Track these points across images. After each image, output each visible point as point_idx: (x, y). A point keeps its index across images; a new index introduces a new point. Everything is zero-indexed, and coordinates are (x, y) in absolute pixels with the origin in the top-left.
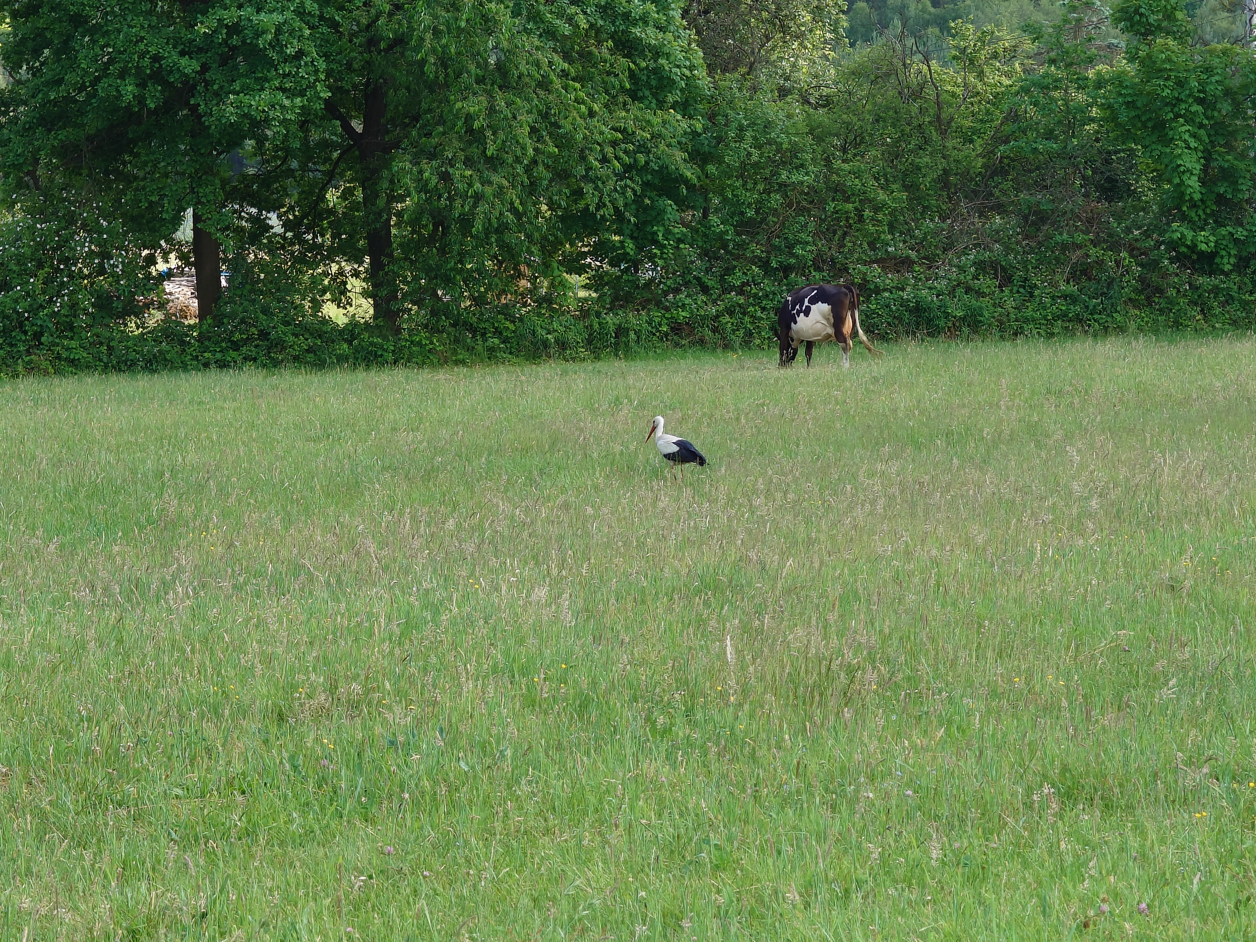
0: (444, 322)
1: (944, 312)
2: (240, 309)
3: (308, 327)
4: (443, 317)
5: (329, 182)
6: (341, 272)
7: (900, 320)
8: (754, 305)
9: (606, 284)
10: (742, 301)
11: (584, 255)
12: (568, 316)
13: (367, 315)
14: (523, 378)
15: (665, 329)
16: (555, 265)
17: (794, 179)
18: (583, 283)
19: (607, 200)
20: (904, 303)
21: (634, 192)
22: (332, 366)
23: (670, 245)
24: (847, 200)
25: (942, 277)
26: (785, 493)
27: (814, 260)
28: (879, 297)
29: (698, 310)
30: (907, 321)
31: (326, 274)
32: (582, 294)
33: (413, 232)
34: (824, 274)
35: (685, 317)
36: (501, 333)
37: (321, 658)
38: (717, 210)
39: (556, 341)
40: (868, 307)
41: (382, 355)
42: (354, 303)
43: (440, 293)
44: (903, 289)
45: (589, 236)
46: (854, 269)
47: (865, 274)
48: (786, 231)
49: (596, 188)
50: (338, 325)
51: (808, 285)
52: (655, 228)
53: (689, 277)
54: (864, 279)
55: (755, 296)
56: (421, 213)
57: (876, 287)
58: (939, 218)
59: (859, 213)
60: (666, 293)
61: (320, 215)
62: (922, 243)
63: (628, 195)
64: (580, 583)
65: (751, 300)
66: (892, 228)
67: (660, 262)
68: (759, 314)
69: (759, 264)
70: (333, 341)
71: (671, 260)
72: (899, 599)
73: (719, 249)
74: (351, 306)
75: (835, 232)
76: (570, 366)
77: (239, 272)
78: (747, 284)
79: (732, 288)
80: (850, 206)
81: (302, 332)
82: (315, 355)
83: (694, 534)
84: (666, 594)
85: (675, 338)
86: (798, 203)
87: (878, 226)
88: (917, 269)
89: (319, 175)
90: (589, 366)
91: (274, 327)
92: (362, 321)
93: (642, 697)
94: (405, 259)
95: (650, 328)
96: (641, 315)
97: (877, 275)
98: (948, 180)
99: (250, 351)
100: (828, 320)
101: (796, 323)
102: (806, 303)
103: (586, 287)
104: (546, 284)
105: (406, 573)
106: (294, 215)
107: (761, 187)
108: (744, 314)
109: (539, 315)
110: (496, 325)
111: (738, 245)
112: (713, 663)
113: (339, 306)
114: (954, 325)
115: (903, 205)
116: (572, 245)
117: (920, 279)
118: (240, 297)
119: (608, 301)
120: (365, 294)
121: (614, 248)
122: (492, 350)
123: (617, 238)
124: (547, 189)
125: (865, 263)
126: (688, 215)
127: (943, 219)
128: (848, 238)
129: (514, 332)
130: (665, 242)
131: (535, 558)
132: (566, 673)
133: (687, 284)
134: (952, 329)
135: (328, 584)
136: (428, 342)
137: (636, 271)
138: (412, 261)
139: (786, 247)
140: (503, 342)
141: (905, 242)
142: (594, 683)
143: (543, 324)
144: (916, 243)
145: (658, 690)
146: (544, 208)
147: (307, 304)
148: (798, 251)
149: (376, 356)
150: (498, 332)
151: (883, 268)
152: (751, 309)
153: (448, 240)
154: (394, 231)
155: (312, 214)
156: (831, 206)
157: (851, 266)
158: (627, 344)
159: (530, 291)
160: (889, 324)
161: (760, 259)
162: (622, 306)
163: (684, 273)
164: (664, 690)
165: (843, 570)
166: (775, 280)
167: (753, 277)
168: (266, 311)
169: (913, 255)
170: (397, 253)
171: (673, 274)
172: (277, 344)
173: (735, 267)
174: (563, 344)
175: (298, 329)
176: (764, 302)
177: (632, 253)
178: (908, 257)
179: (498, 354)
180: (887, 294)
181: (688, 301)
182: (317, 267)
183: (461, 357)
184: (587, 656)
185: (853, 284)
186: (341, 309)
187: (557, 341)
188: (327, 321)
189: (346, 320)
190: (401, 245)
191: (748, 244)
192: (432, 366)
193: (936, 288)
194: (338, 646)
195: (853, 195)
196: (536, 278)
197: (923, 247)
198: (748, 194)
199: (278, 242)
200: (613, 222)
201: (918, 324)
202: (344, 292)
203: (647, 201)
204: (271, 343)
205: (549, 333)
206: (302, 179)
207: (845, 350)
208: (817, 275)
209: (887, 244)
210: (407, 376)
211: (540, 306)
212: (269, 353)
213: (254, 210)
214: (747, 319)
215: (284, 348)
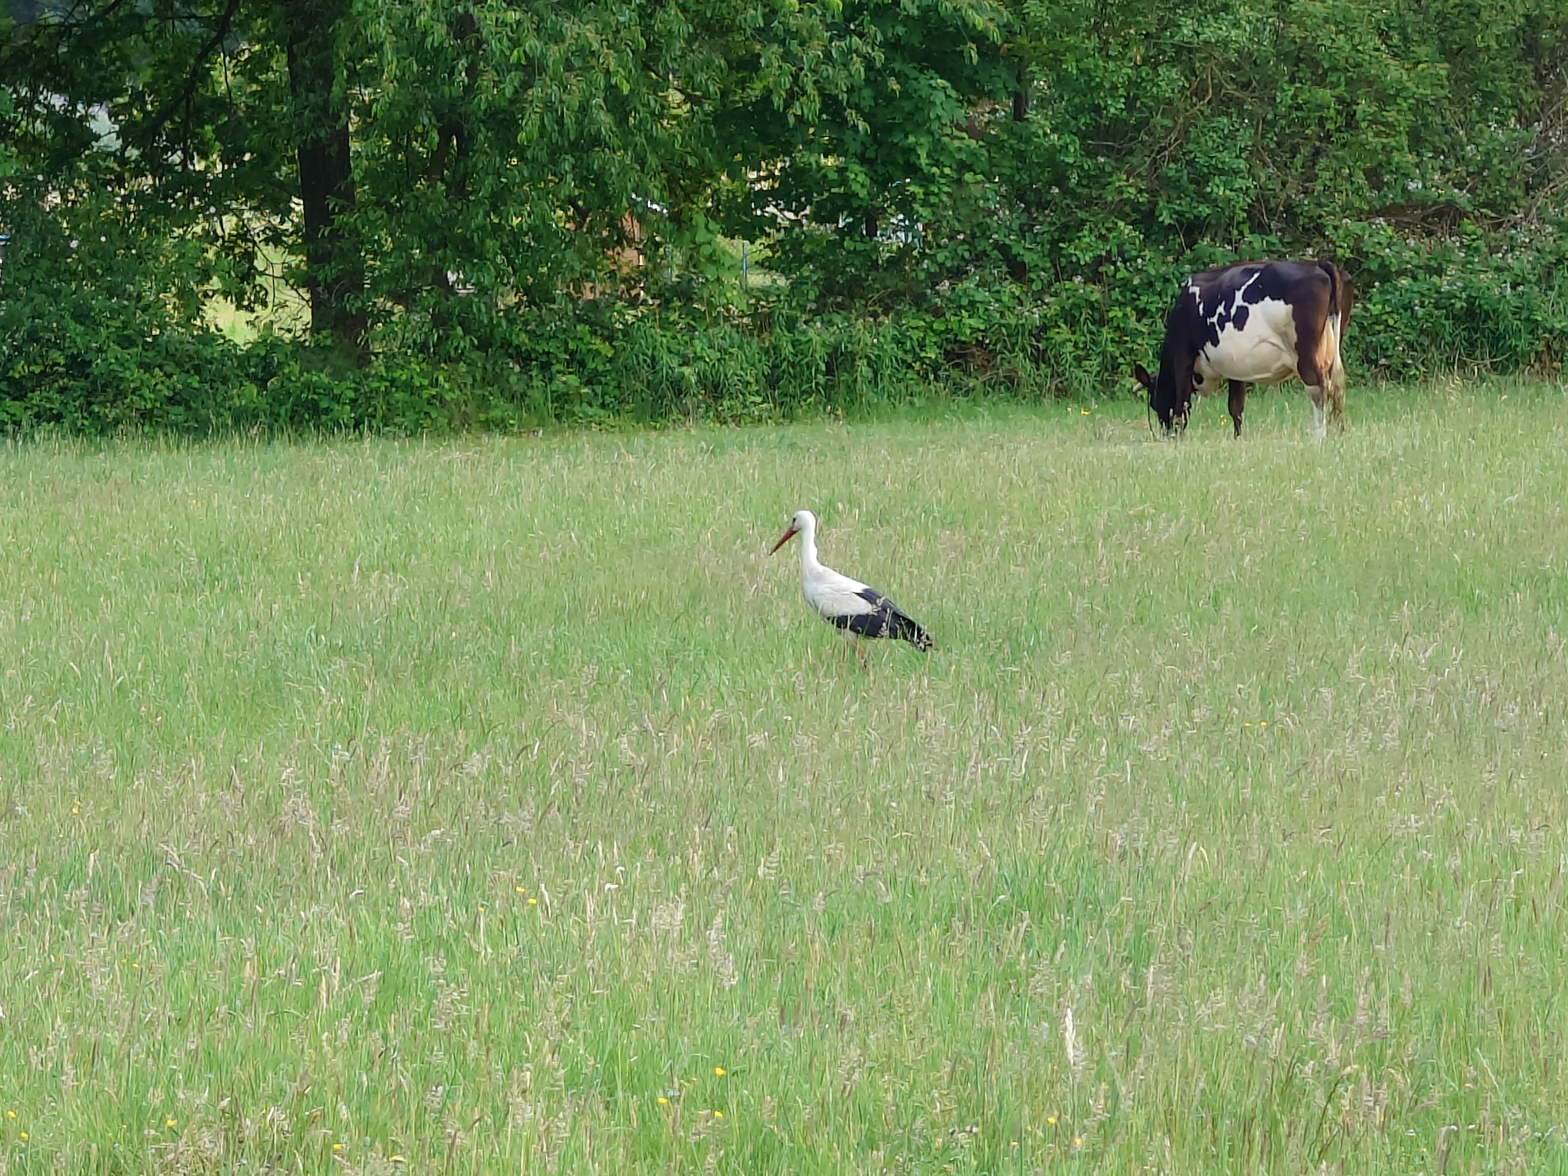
0: (461, 340)
1: (1528, 319)
2: (27, 310)
3: (172, 349)
4: (459, 330)
5: (219, 40)
6: (243, 234)
7: (1435, 336)
8: (1122, 305)
9: (809, 259)
10: (1096, 296)
11: (762, 198)
12: (727, 327)
13: (299, 326)
14: (631, 459)
15: (932, 354)
16: (700, 219)
17: (1208, 34)
18: (760, 257)
19: (808, 81)
20: (1442, 302)
21: (869, 63)
22: (221, 432)
23: (943, 175)
24: (1321, 82)
25: (1524, 245)
26: (1190, 703)
27: (1250, 210)
28: (1387, 286)
29: (1002, 314)
30: (1448, 339)
31: (210, 237)
32: (757, 279)
33: (396, 148)
34: (1272, 239)
35: (975, 330)
36: (582, 364)
37: (201, 1055)
38: (1043, 102)
39: (699, 380)
40: (1366, 309)
41: (327, 411)
42: (270, 299)
43: (452, 277)
44: (1439, 272)
45: (773, 155)
46: (1336, 228)
47: (1359, 238)
48: (1191, 147)
49: (787, 56)
50: (235, 346)
51: (1234, 264)
52: (911, 139)
53: (982, 245)
54: (1357, 250)
55: (1125, 284)
56: (414, 108)
57: (1383, 265)
58: (1519, 120)
59: (1347, 105)
60: (934, 280)
61: (199, 110)
62: (1480, 173)
63: (853, 69)
64: (752, 896)
65: (1116, 294)
66: (1416, 141)
67: (925, 212)
68: (1132, 323)
69: (1134, 216)
70: (225, 381)
71: (945, 208)
72: (1435, 931)
73: (1050, 185)
74: (265, 304)
75: (1294, 151)
76: (730, 433)
77: (27, 233)
78: (1109, 259)
79: (1075, 269)
80: (1325, 95)
81: (159, 361)
82: (188, 408)
83: (996, 792)
84: (937, 919)
85: (955, 373)
86: (1218, 87)
87: (1388, 135)
88: (1470, 228)
89: (197, 28)
90: (770, 433)
91: (100, 350)
92: (288, 337)
93: (886, 1138)
94: (378, 204)
95: (900, 354)
96: (880, 324)
97: (1384, 241)
98: (1536, 40)
99: (49, 400)
100: (1283, 335)
101: (1216, 343)
102: (1239, 301)
103: (765, 265)
104: (678, 258)
105: (384, 874)
106: (142, 110)
107: (1137, 53)
108: (1101, 322)
109: (666, 325)
110: (572, 346)
111: (1089, 177)
112: (1037, 1068)
113: (239, 307)
114: (1549, 347)
115: (1442, 93)
116: (732, 176)
117: (1477, 249)
118: (28, 284)
119: (812, 296)
120: (292, 277)
121: (824, 182)
122: (562, 399)
123: (830, 161)
124: (683, 56)
125: (1359, 216)
126: (981, 114)
127: (1526, 122)
128: (1323, 162)
129: (610, 360)
130: (934, 170)
131: (657, 842)
132: (724, 1088)
133: (979, 258)
134: (1545, 357)
135: (216, 896)
136: (426, 382)
137: (872, 233)
138: (390, 209)
139: (1191, 181)
140: (589, 383)
141: (1444, 170)
142: (785, 1109)
143: (674, 347)
144: (1469, 174)
145: (919, 1122)
146: (675, 97)
147: (170, 299)
148: (1218, 189)
149: (316, 410)
150: (576, 361)
151: (1399, 227)
152: (1116, 312)
153: (470, 164)
154: (355, 146)
155: (182, 111)
156: (1285, 95)
157: (1330, 221)
158: (851, 388)
159: (645, 273)
160: (1411, 346)
161: (1136, 206)
162: (840, 306)
163: (973, 236)
164: (933, 1125)
165: (1313, 869)
166: (1168, 251)
167: (1120, 246)
168: (82, 316)
169: (1462, 197)
170: (362, 193)
171: (951, 238)
172: (105, 386)
173: (1083, 222)
174: (716, 386)
175: (151, 354)
176: (1144, 298)
177: (863, 193)
178: (1450, 204)
179: (577, 409)
180: (1404, 282)
181: (982, 295)
182: (194, 221)
183: (496, 414)
184: (769, 1049)
185: (1333, 259)
186: (242, 312)
187: (702, 379)
188: (214, 338)
189: (252, 335)
190: (369, 174)
191: (1110, 175)
192: (437, 433)
193: (1510, 269)
194: (238, 1028)
195: (1334, 69)
196: (658, 245)
197: (1484, 181)
198: (1111, 65)
199: (112, 171)
200: (822, 126)
201: (1472, 345)
202: (249, 275)
203: (894, 85)
204: (94, 383)
205: (685, 364)
206: (160, 34)
207: (1317, 400)
208: (1257, 242)
209: (1406, 176)
210: (384, 455)
211: (666, 304)
212: (90, 404)
213: (58, 101)
214: (1106, 333)
215: (120, 394)
